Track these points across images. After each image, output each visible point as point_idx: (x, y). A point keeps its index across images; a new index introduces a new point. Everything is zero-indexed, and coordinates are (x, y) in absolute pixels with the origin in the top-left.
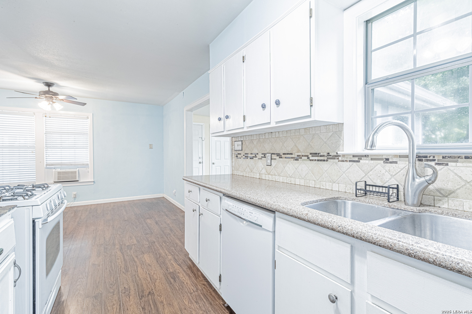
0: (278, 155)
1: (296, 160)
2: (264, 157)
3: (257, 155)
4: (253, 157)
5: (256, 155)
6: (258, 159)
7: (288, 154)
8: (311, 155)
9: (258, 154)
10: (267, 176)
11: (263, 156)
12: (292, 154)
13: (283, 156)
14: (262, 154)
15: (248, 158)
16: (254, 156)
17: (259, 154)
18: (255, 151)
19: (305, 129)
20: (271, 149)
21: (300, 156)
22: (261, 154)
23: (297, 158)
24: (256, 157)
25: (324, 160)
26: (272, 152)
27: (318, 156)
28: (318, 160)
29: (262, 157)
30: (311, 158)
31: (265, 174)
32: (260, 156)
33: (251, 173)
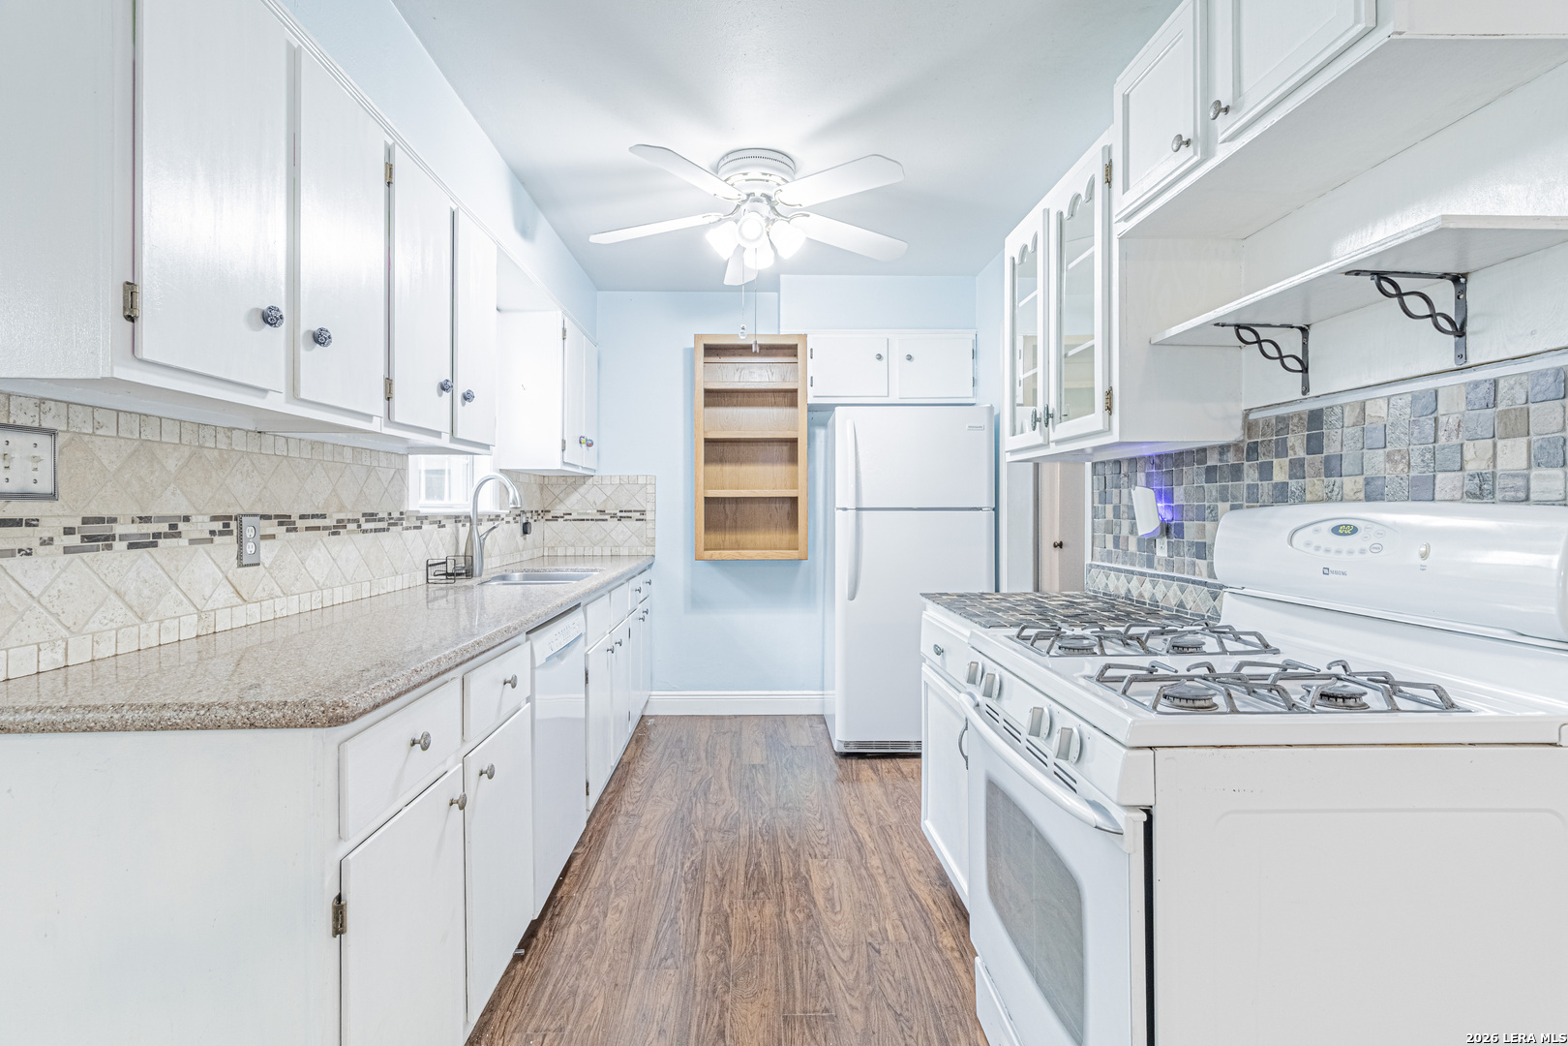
0: (284, 520)
1: (334, 533)
2: (221, 533)
3: (182, 526)
4: (157, 535)
5: (173, 527)
6: (192, 542)
7: (314, 516)
8: (364, 519)
9: (187, 519)
10: (239, 612)
11: (218, 526)
12: (323, 516)
13: (300, 524)
14: (214, 518)
15: (109, 547)
16: (164, 528)
17: (193, 519)
18: (172, 504)
19: (353, 448)
20: (260, 500)
21: (343, 520)
22: (207, 519)
23: (336, 530)
24: (179, 535)
25: (384, 530)
26: (260, 512)
27: (375, 520)
28: (376, 530)
29: (212, 533)
30: (365, 526)
31: (232, 607)
32: (201, 526)
33: (144, 626)
